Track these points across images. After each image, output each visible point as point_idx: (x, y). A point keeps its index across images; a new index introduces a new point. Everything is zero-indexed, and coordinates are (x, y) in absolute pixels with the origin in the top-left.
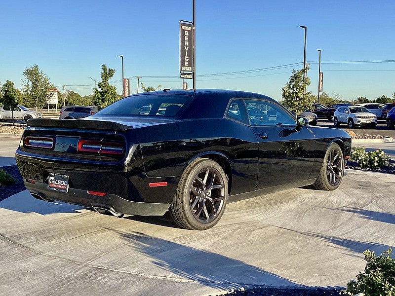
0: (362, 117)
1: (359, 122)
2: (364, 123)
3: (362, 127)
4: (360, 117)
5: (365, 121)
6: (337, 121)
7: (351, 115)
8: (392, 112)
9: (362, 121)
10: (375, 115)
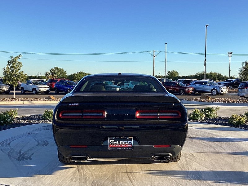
0: (42, 88)
1: (40, 90)
2: (43, 91)
3: (42, 94)
4: (41, 88)
5: (43, 90)
6: (24, 90)
7: (34, 86)
8: (57, 84)
9: (42, 90)
10: (48, 86)
